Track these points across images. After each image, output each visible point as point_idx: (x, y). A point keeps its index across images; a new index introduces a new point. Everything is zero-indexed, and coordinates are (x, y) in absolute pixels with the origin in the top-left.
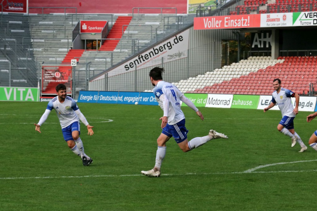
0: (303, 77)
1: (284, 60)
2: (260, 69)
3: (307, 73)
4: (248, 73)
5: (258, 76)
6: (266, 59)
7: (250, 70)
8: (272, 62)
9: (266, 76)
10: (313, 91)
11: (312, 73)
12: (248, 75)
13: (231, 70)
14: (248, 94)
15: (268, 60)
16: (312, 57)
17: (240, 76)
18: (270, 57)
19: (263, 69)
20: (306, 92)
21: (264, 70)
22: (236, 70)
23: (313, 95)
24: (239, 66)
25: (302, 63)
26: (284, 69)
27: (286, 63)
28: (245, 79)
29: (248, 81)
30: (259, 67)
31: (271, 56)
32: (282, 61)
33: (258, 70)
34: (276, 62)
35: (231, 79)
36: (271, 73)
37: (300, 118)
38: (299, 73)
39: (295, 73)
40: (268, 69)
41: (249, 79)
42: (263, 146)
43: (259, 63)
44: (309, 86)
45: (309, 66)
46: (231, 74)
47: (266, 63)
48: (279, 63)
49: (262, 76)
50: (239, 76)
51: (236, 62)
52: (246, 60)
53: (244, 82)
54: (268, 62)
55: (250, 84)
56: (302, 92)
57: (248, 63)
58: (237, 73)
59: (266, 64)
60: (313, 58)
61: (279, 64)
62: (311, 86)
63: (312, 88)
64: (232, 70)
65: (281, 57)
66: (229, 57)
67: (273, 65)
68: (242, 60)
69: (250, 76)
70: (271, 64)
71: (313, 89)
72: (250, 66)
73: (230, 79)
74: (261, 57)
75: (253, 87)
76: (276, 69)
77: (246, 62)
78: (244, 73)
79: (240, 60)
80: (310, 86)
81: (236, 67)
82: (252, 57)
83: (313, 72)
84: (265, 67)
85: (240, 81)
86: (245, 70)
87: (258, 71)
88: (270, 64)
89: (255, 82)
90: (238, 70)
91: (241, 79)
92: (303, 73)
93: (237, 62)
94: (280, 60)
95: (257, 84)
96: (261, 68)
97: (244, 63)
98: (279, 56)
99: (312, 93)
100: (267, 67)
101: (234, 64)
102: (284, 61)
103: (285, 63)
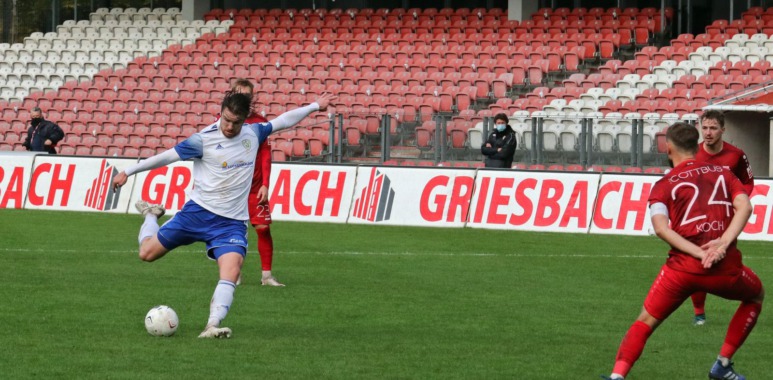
0: (303, 91)
1: (231, 23)
2: (139, 59)
3: (321, 74)
4: (91, 72)
5: (130, 84)
6: (160, 19)
7: (101, 60)
8: (184, 31)
9: (160, 84)
10: (343, 145)
11: (339, 74)
12: (94, 82)
13: (25, 59)
14: (93, 154)
15: (167, 23)
16: (340, 11)
17: (60, 84)
18: (177, 9)
19: (151, 56)
20: (316, 148)
21: (153, 59)
22: (43, 59)
23: (342, 161)
24: (58, 47)
25: (302, 36)
26: (230, 60)
27: (240, 35)
28: (80, 94)
29: (91, 106)
30: (135, 48)
31: (179, 6)
32: (223, 27)
33: (130, 60)
34: (199, 31)
35: (26, 94)
36: (180, 72)
37: (292, 249)
38: (289, 73)
39: (273, 73)
40: (171, 59)
41: (96, 94)
42: (152, 357)
43: (134, 34)
44: (327, 125)
45: (328, 48)
46: (24, 77)
47: (163, 35)
48: (213, 33)
49: (145, 84)
50: (56, 85)
51: (45, 28)
52: (83, 24)
53: (75, 109)
54: (170, 31)
55: (100, 117)
56: (300, 148)
57: (91, 34)
58: (47, 72)
59: (161, 36)
60: (340, 16)
61: (211, 40)
62: (337, 124)
63: (337, 132)
64: (29, 59)
65: (217, 11)
66: (18, 11)
67: (190, 43)
68: (68, 23)
69: (101, 83)
70: (179, 39)
71: (344, 135)
72: (101, 47)
73: (21, 95)
74: (143, 11)
75: (110, 129)
76: (200, 59)
77: (84, 31)
78: (76, 72)
79: (61, 23)
80: (332, 123)
81: (44, 47)
82: (106, 10)
83: (342, 70)
84: (159, 48)
85: (61, 105)
86: (81, 59)
87: (129, 64)
88: (177, 36)
89: (121, 106)
90: (53, 59)
91: (66, 94)
92: (304, 73)
93: (51, 31)
94: (216, 22)
95: (127, 116)
96: (141, 55)
97: (77, 34)
98: (212, 7)
99: (339, 153)
100: (164, 47)
101: (36, 36)
102: (231, 28)
103: (234, 36)
